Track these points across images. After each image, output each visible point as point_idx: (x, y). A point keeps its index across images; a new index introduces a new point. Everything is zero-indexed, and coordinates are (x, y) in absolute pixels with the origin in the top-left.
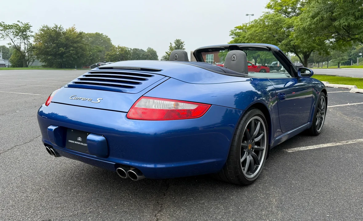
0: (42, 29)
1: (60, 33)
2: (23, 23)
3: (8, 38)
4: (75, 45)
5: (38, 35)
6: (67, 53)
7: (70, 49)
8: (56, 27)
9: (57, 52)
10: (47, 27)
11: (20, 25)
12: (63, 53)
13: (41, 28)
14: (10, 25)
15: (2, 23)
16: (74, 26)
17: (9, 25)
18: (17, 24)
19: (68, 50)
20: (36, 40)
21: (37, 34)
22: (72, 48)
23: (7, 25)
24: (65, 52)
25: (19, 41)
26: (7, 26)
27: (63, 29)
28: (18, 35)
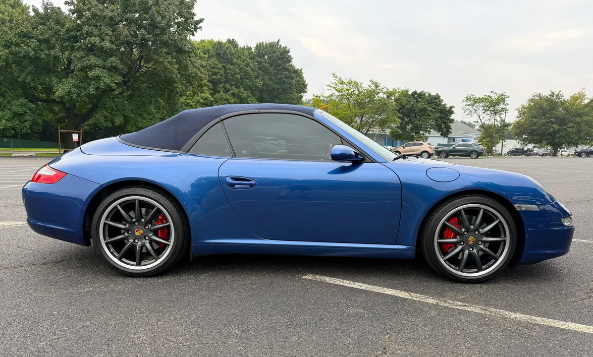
0: (532, 99)
1: (556, 103)
2: (498, 94)
3: (475, 115)
4: (578, 119)
5: (525, 108)
6: (561, 132)
7: (568, 126)
8: (552, 94)
9: (547, 130)
10: (540, 96)
11: (494, 97)
12: (556, 132)
13: (531, 97)
14: (481, 97)
15: (471, 96)
16: (583, 91)
17: (479, 98)
18: (490, 95)
19: (565, 127)
20: (522, 113)
21: (523, 106)
22: (571, 125)
23: (478, 97)
24: (559, 130)
25: (488, 117)
26: (477, 99)
27: (563, 96)
28: (488, 110)
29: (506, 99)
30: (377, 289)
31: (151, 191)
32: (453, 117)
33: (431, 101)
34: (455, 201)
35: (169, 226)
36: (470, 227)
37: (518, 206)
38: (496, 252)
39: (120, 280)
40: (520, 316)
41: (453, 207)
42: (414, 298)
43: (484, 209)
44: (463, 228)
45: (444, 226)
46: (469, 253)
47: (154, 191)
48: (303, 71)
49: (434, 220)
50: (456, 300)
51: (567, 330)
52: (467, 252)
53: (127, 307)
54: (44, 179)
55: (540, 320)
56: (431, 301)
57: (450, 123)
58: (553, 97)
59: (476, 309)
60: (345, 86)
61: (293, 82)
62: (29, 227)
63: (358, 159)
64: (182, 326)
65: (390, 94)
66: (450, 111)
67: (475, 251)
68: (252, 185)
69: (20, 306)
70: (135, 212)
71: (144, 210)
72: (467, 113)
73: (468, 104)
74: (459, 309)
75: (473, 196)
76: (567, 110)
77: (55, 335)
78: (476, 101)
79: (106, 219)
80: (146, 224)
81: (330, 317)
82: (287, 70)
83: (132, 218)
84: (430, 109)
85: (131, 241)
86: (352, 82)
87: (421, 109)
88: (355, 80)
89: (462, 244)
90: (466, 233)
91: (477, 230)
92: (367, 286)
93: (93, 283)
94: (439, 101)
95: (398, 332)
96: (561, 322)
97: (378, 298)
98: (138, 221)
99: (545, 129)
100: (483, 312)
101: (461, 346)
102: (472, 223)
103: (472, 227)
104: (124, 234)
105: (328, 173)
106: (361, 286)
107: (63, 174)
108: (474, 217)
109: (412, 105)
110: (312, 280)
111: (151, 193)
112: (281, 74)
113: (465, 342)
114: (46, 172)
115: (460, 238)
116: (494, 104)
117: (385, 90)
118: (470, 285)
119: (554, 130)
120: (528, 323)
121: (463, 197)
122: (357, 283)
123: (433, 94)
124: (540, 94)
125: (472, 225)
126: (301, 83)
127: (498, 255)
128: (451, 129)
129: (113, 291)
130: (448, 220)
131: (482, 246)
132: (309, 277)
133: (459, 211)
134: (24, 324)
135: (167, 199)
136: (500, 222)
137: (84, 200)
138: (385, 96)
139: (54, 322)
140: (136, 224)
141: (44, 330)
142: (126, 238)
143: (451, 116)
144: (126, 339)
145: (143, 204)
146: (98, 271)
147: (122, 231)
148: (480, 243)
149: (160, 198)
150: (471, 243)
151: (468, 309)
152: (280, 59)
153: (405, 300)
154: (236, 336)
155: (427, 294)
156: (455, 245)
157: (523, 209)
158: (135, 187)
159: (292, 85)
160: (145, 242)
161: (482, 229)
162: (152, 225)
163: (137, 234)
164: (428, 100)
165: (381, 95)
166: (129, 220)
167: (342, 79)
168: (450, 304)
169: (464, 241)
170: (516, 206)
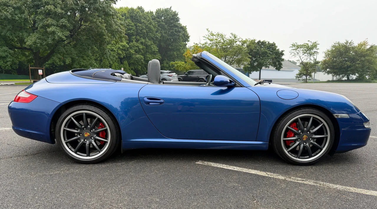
0: (334, 45)
1: (349, 48)
2: (312, 42)
3: (297, 56)
4: (363, 59)
5: (329, 52)
6: (352, 67)
7: (356, 63)
8: (347, 43)
9: (343, 65)
10: (339, 44)
11: (310, 44)
12: (349, 67)
13: (333, 44)
14: (301, 44)
15: (295, 43)
16: (367, 40)
17: (300, 45)
18: (307, 43)
19: (354, 64)
20: (327, 55)
21: (328, 50)
23: (299, 44)
24: (350, 65)
25: (306, 57)
26: (299, 46)
27: (353, 44)
28: (306, 53)
29: (317, 46)
30: (245, 170)
31: (93, 107)
32: (283, 57)
33: (270, 47)
34: (294, 113)
35: (107, 129)
36: (304, 129)
37: (336, 115)
38: (321, 145)
39: (77, 166)
40: (339, 187)
41: (292, 116)
42: (270, 176)
43: (313, 117)
44: (300, 130)
45: (287, 129)
46: (303, 146)
47: (95, 107)
48: (187, 27)
49: (280, 126)
50: (297, 176)
51: (370, 195)
52: (302, 145)
53: (83, 184)
54: (22, 100)
55: (353, 189)
56: (281, 177)
57: (282, 61)
58: (347, 44)
59: (311, 183)
60: (214, 37)
61: (181, 34)
62: (14, 132)
63: (231, 85)
64: (120, 196)
65: (244, 42)
66: (282, 54)
67: (307, 144)
68: (161, 103)
69: (12, 184)
70: (83, 121)
71: (89, 120)
72: (292, 55)
73: (293, 49)
74: (300, 183)
75: (306, 109)
76: (356, 52)
77: (37, 203)
78: (298, 47)
79: (65, 127)
80: (91, 129)
81: (216, 189)
82: (177, 26)
83: (82, 125)
84: (269, 52)
85: (82, 140)
86: (219, 34)
87: (263, 52)
88: (221, 33)
89: (299, 140)
90: (301, 133)
91: (309, 131)
92: (238, 168)
93: (59, 168)
94: (275, 47)
95: (262, 198)
96: (366, 191)
97: (246, 176)
98: (86, 127)
99: (341, 65)
100: (315, 184)
101: (303, 207)
102: (305, 127)
103: (305, 129)
104: (77, 136)
105: (212, 94)
106: (234, 168)
107: (34, 97)
108: (306, 123)
109: (258, 50)
110: (202, 165)
111: (93, 108)
112: (173, 29)
113: (306, 205)
114: (23, 95)
115: (298, 137)
116: (310, 49)
117: (240, 40)
118: (305, 166)
119: (347, 66)
120: (345, 191)
121: (299, 110)
122: (232, 167)
123: (271, 42)
124: (339, 42)
125: (305, 128)
126: (186, 35)
127: (322, 146)
128: (282, 65)
129: (73, 173)
130: (290, 125)
131: (312, 141)
132: (200, 163)
133: (297, 119)
134: (15, 197)
135: (104, 111)
136: (324, 125)
137: (50, 114)
138: (241, 44)
139: (36, 195)
140: (85, 129)
141: (30, 200)
142: (79, 139)
143: (282, 57)
144: (84, 205)
145: (88, 116)
146: (62, 160)
147: (76, 134)
148: (311, 139)
149: (99, 111)
150: (305, 139)
151: (305, 183)
152: (172, 19)
153: (264, 177)
154: (156, 202)
155: (278, 173)
156: (295, 141)
157: (339, 117)
158: (82, 105)
159: (180, 37)
160: (91, 141)
161: (312, 130)
162: (95, 130)
163: (86, 135)
164: (268, 47)
165: (238, 43)
166: (80, 127)
167: (213, 33)
168: (293, 179)
169: (301, 139)
170: (335, 115)
